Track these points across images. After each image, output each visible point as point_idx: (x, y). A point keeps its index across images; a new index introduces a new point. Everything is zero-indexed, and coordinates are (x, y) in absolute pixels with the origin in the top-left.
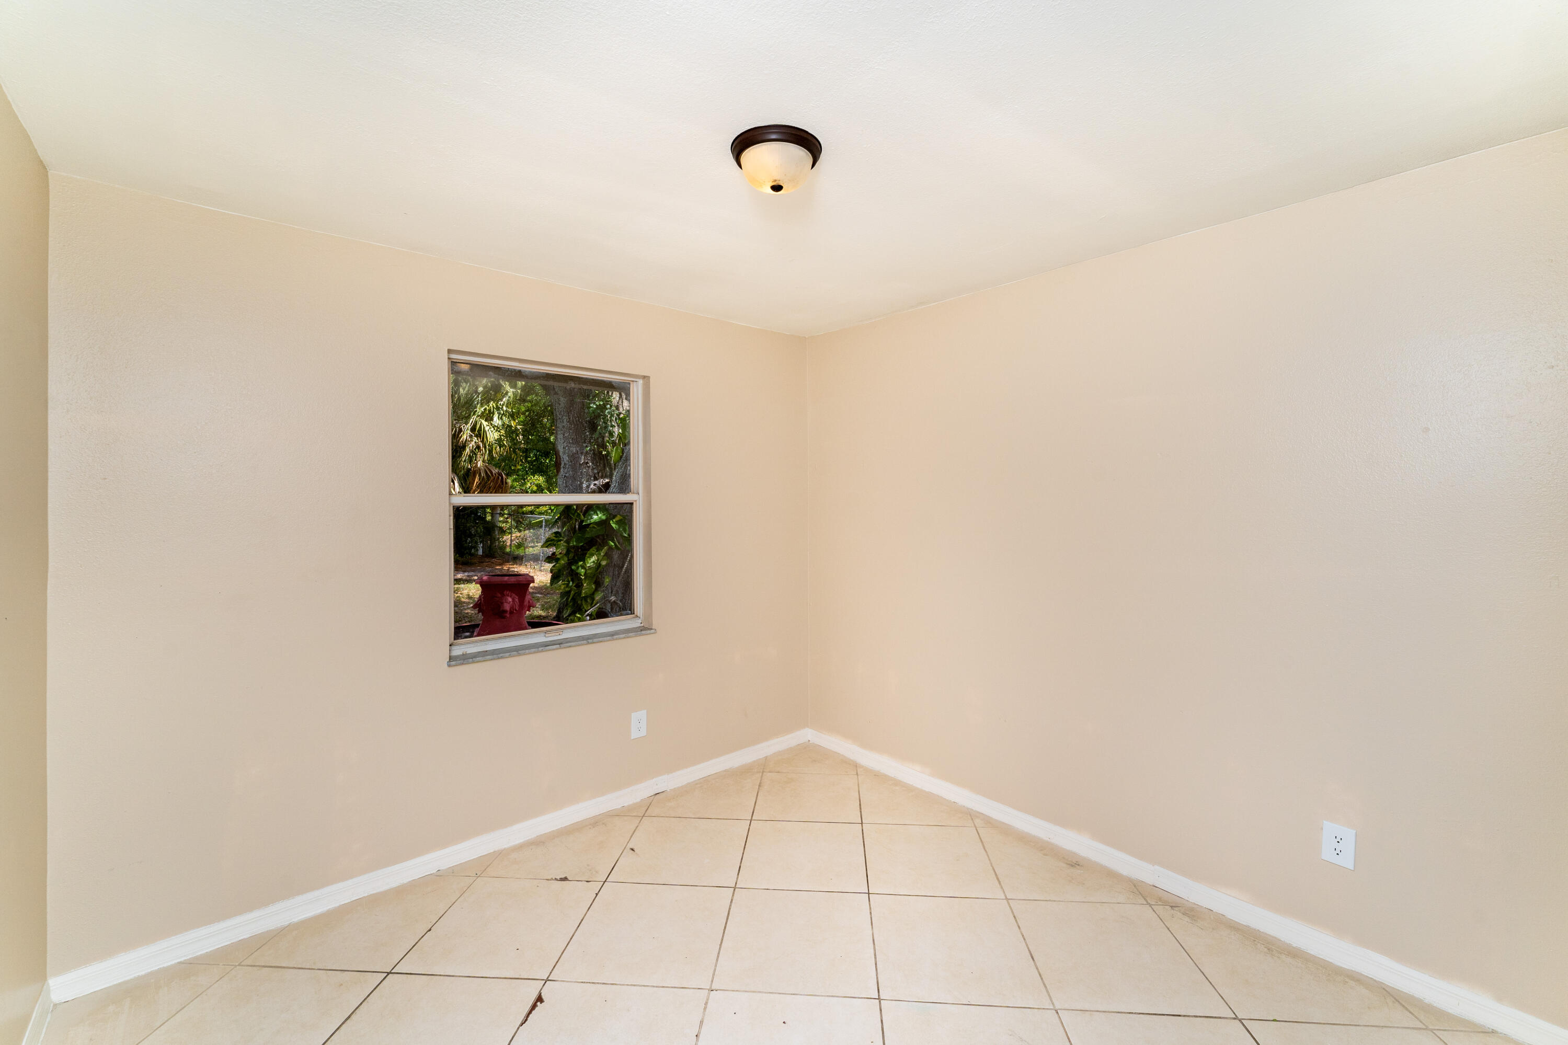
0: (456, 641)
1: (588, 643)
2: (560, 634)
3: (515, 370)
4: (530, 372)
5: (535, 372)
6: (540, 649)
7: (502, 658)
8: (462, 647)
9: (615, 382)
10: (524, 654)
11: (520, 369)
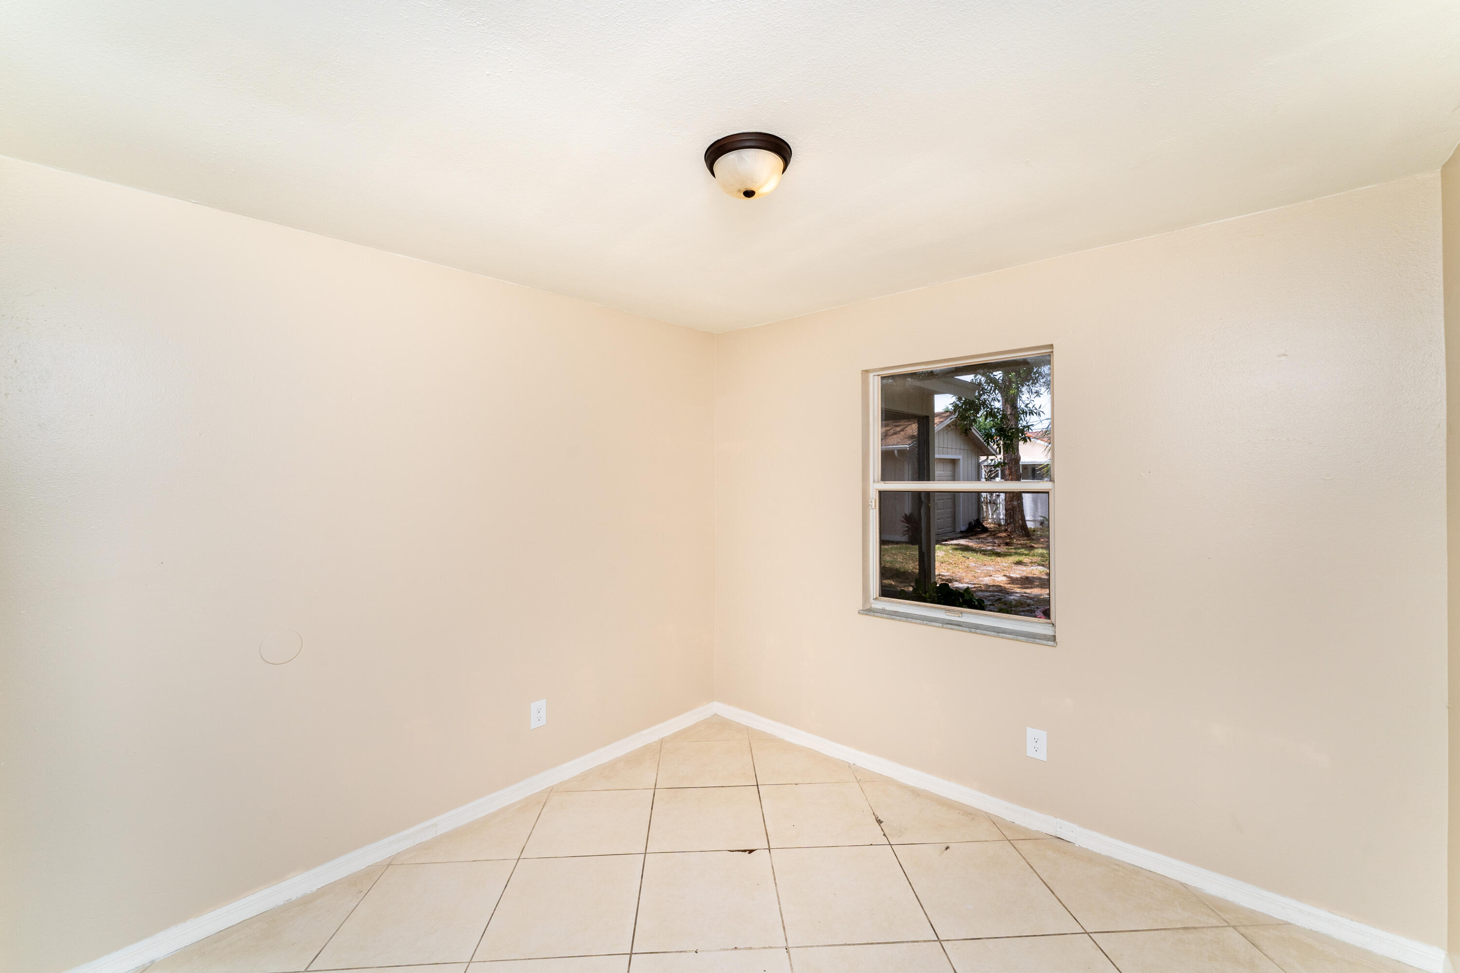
0: (880, 597)
1: (971, 632)
2: (959, 616)
3: (928, 372)
4: (941, 370)
5: (944, 370)
6: (925, 622)
7: (894, 619)
8: (882, 603)
9: (1031, 359)
10: (911, 622)
11: (932, 369)
